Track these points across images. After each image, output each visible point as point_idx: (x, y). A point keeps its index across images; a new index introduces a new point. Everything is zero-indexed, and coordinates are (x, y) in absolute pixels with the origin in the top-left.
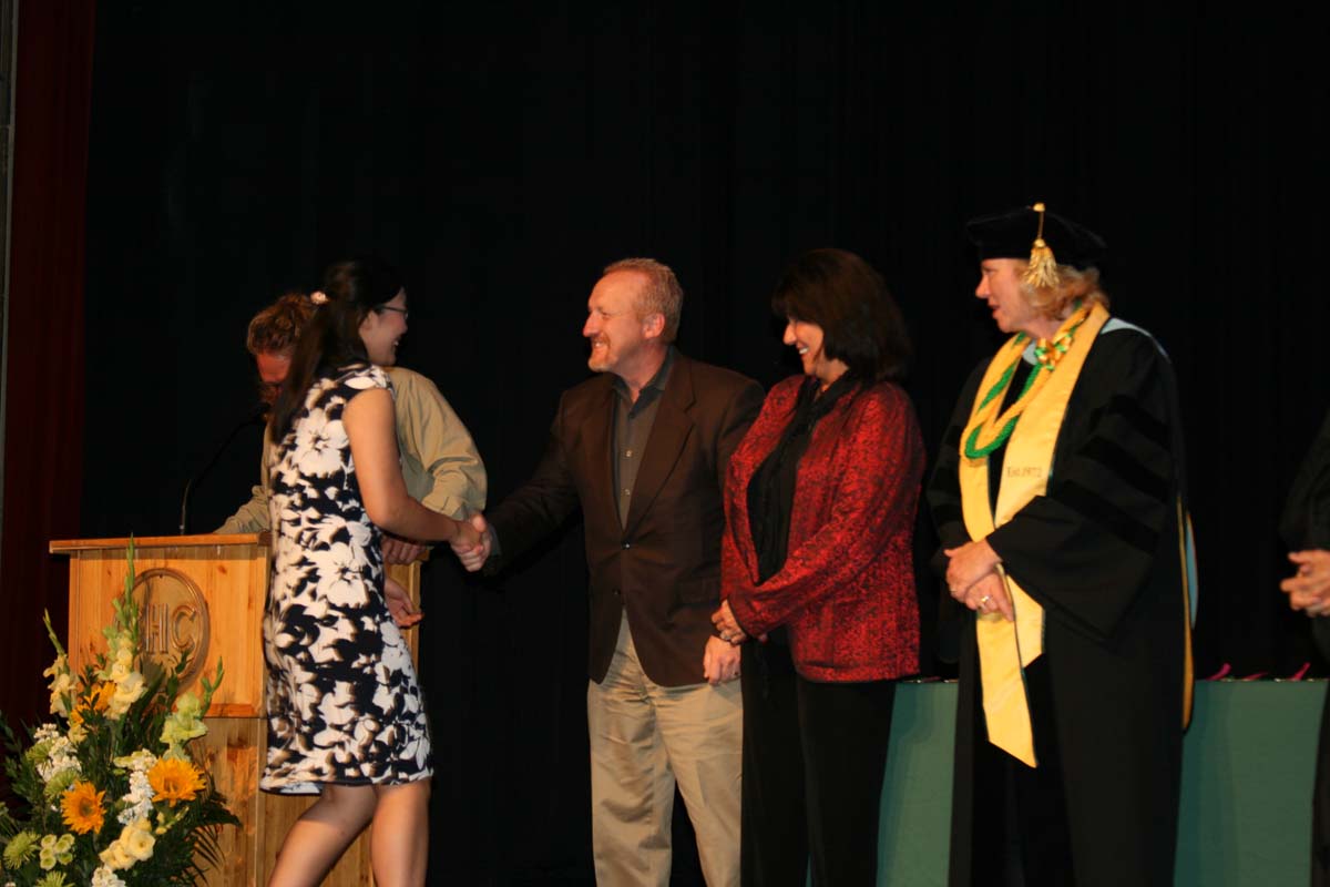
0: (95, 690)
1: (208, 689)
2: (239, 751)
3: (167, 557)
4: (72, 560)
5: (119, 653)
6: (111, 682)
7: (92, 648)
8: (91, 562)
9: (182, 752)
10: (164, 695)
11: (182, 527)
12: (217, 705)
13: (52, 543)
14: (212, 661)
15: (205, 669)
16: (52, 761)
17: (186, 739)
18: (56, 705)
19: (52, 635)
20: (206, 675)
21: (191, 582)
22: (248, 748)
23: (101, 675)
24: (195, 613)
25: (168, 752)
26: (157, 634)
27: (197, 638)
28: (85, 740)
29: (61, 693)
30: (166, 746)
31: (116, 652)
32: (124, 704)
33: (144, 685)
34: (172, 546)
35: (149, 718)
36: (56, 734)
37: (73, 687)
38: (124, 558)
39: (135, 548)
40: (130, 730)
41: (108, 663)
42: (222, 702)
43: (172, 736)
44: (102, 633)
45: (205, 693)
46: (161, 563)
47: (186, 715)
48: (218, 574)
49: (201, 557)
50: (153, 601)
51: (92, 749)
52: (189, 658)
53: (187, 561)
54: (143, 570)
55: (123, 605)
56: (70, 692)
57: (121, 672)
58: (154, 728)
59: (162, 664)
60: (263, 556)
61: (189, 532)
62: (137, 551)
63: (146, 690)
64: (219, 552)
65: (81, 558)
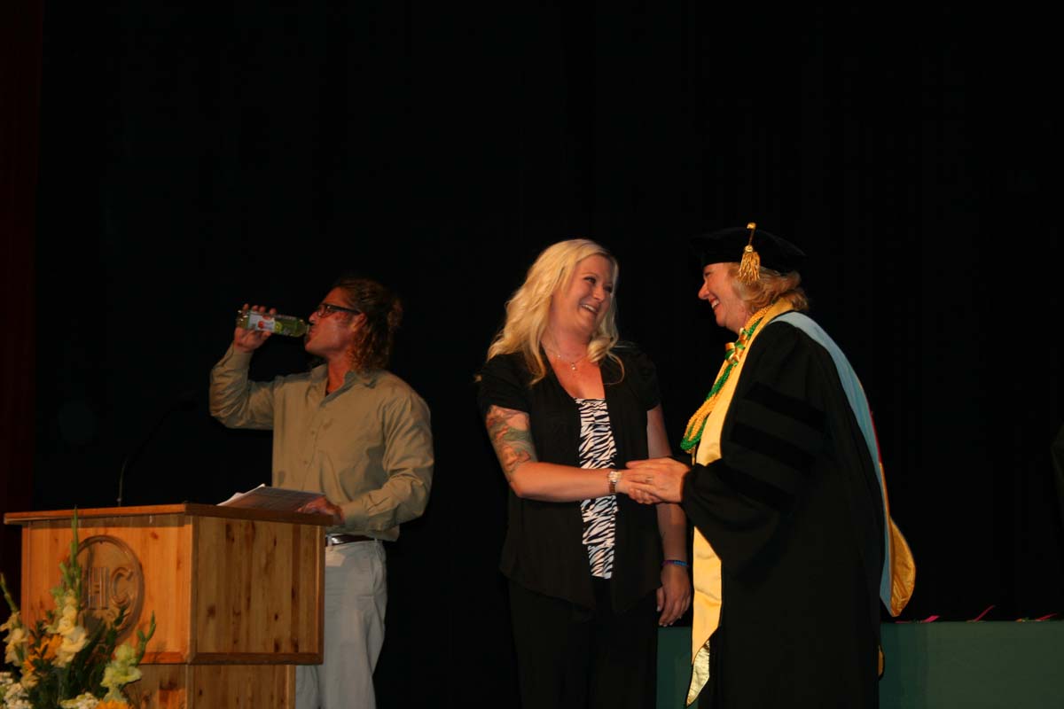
0: (45, 642)
1: (144, 639)
2: (171, 693)
3: (107, 525)
4: (24, 530)
5: (65, 610)
6: (58, 634)
7: (42, 606)
8: (39, 531)
9: (120, 695)
10: (104, 645)
11: (119, 500)
12: (151, 654)
13: (7, 515)
14: (146, 615)
15: (141, 621)
16: (7, 704)
17: (124, 683)
18: (11, 656)
19: (7, 595)
20: (141, 627)
21: (129, 548)
22: (177, 690)
23: (50, 629)
24: (132, 574)
25: (108, 695)
26: (98, 592)
27: (133, 595)
28: (36, 686)
29: (15, 645)
30: (107, 690)
31: (63, 609)
32: (69, 654)
33: (87, 637)
34: (111, 516)
35: (92, 665)
36: (10, 681)
37: (25, 640)
38: (70, 526)
39: (79, 518)
40: (74, 676)
41: (56, 618)
42: (155, 650)
43: (111, 681)
44: (50, 593)
45: (140, 643)
46: (101, 531)
47: (123, 663)
48: (150, 539)
49: (135, 525)
50: (95, 564)
51: (41, 694)
52: (126, 612)
53: (123, 529)
54: (86, 537)
55: (68, 566)
56: (22, 644)
57: (67, 626)
58: (95, 673)
59: (102, 619)
60: (189, 523)
61: (125, 504)
62: (80, 521)
63: (89, 642)
64: (151, 521)
65: (32, 529)
